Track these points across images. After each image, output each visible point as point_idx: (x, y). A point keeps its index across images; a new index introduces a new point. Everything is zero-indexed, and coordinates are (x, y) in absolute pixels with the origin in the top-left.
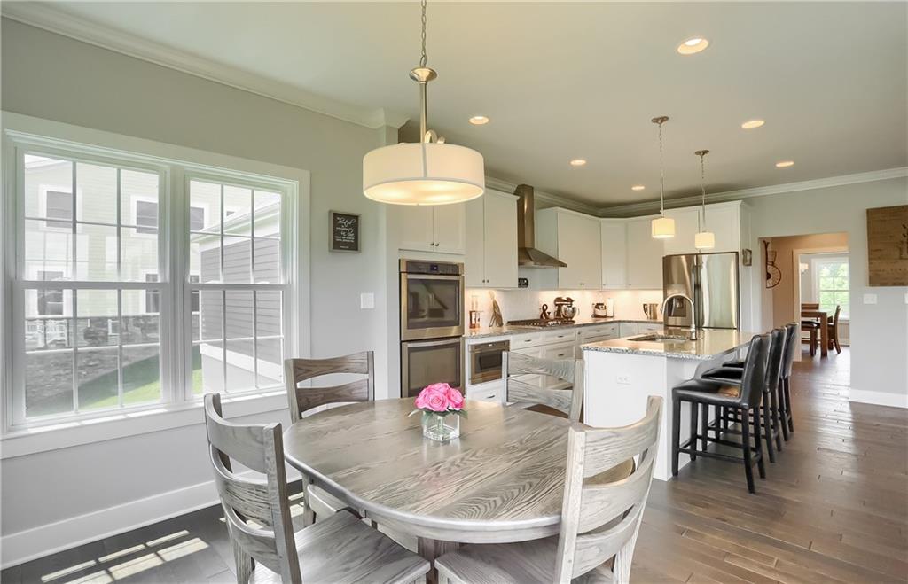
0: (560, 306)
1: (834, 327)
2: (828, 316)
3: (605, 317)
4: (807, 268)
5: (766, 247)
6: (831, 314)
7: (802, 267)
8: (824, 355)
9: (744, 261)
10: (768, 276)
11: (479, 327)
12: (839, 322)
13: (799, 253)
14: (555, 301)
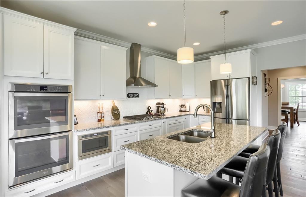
0: (158, 107)
1: (296, 113)
2: (294, 108)
3: (185, 111)
4: (284, 86)
5: (265, 76)
6: (295, 107)
7: (282, 86)
8: (292, 127)
9: (253, 82)
10: (266, 90)
11: (103, 121)
12: (299, 111)
13: (281, 80)
14: (156, 104)
